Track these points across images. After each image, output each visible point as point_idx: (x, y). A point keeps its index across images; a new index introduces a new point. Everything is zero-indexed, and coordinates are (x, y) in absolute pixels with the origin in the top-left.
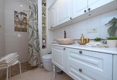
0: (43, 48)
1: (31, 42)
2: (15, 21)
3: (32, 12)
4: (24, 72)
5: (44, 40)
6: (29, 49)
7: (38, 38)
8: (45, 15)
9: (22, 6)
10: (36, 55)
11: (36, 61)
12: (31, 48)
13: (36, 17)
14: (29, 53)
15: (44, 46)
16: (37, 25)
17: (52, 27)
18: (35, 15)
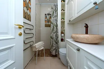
0: (61, 41)
1: (52, 35)
2: (45, 20)
3: (53, 11)
4: (47, 56)
5: (63, 33)
6: (51, 40)
7: (57, 32)
8: (64, 11)
9: (49, 9)
10: (55, 46)
11: (55, 51)
12: (52, 40)
13: (56, 15)
14: (51, 43)
15: (63, 39)
16: (57, 21)
17: (70, 21)
18: (56, 13)
